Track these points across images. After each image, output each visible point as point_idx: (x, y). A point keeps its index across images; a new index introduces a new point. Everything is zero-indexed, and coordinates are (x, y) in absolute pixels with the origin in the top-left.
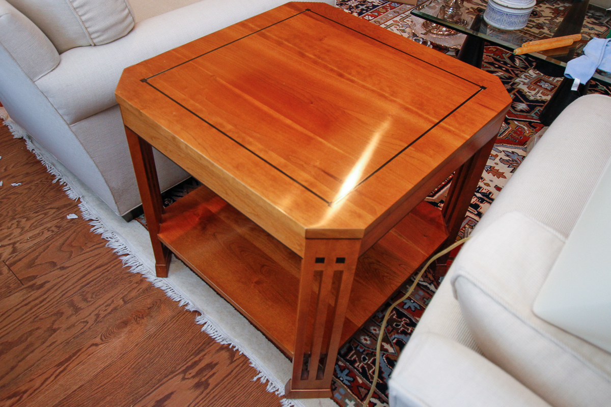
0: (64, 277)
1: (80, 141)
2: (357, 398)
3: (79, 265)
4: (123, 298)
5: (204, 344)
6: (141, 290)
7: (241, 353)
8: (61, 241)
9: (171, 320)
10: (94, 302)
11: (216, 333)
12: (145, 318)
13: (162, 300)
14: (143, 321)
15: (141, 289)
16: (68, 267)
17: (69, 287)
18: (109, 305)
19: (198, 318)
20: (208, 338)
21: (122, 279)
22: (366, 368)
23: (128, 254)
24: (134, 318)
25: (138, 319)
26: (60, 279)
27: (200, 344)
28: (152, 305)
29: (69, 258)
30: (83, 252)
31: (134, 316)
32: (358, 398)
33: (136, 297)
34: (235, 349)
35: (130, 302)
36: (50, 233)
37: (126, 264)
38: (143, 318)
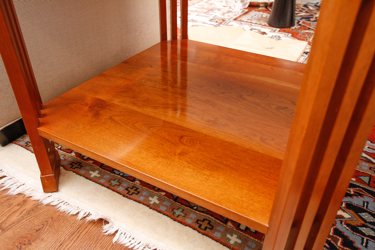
6: (24, 212)
9: (69, 238)
11: (133, 241)
12: (33, 244)
14: (30, 247)
15: (26, 209)
19: (106, 227)
22: (332, 241)
23: (5, 177)
24: (17, 247)
25: (23, 247)
28: (41, 226)
31: (17, 244)
33: (19, 221)
35: (10, 228)
37: (2, 187)
38: (30, 244)
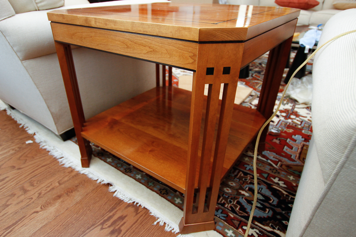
0: (20, 173)
1: (29, 74)
2: (233, 227)
3: (30, 166)
4: (59, 182)
5: (116, 204)
6: (71, 176)
7: (143, 207)
8: (20, 155)
9: (92, 192)
10: (38, 186)
11: (124, 196)
12: (74, 192)
13: (86, 180)
14: (72, 194)
16: (23, 168)
17: (22, 179)
18: (49, 187)
19: (111, 188)
20: (119, 200)
21: (58, 171)
22: (234, 207)
23: (63, 157)
24: (66, 193)
25: (69, 193)
26: (16, 175)
27: (113, 204)
28: (78, 184)
29: (24, 163)
30: (34, 159)
31: (66, 192)
32: (234, 228)
33: (68, 181)
34: (138, 205)
35: (64, 184)
36: (14, 151)
37: (61, 163)
38: (72, 192)
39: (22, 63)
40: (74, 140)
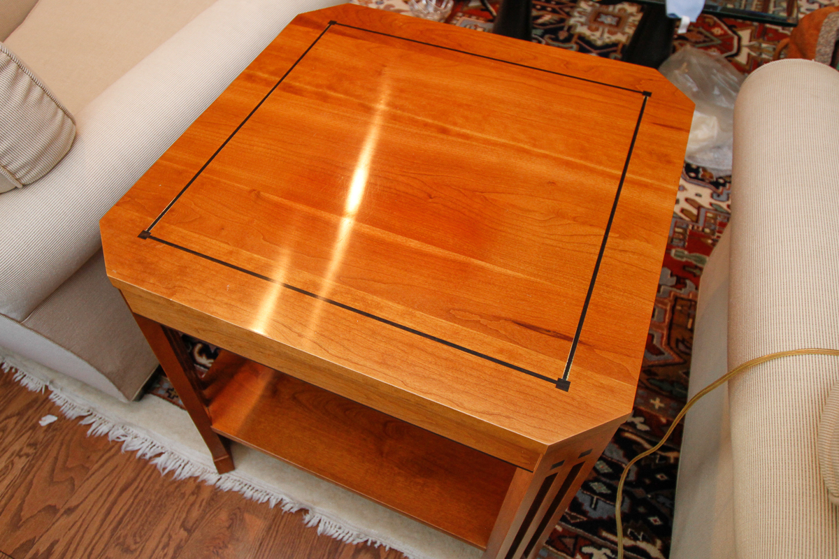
0: (79, 524)
1: (44, 336)
2: (565, 555)
3: (93, 497)
4: (183, 526)
5: (330, 553)
6: (204, 504)
7: (387, 548)
8: (47, 467)
9: (268, 534)
10: (142, 549)
11: (340, 531)
12: (229, 546)
13: (240, 506)
14: (228, 551)
15: (203, 500)
16: (78, 506)
17: (93, 539)
18: (167, 545)
19: (307, 518)
20: (333, 542)
21: (168, 496)
23: (161, 453)
24: (213, 552)
25: (220, 551)
26: (73, 531)
27: (324, 555)
28: (231, 521)
29: (73, 490)
30: (90, 473)
31: (211, 548)
32: (567, 554)
33: (202, 517)
34: (376, 546)
35: (196, 528)
36: (24, 460)
37: (164, 469)
38: (226, 547)
39: (23, 325)
40: (162, 392)
